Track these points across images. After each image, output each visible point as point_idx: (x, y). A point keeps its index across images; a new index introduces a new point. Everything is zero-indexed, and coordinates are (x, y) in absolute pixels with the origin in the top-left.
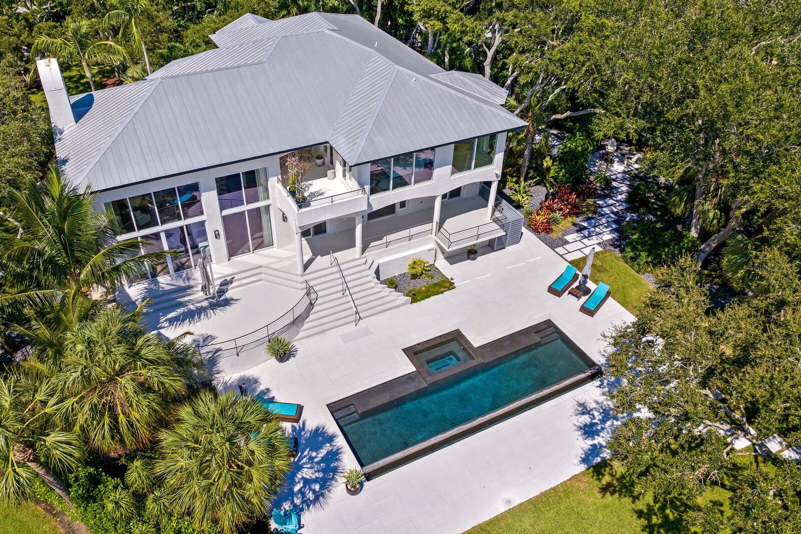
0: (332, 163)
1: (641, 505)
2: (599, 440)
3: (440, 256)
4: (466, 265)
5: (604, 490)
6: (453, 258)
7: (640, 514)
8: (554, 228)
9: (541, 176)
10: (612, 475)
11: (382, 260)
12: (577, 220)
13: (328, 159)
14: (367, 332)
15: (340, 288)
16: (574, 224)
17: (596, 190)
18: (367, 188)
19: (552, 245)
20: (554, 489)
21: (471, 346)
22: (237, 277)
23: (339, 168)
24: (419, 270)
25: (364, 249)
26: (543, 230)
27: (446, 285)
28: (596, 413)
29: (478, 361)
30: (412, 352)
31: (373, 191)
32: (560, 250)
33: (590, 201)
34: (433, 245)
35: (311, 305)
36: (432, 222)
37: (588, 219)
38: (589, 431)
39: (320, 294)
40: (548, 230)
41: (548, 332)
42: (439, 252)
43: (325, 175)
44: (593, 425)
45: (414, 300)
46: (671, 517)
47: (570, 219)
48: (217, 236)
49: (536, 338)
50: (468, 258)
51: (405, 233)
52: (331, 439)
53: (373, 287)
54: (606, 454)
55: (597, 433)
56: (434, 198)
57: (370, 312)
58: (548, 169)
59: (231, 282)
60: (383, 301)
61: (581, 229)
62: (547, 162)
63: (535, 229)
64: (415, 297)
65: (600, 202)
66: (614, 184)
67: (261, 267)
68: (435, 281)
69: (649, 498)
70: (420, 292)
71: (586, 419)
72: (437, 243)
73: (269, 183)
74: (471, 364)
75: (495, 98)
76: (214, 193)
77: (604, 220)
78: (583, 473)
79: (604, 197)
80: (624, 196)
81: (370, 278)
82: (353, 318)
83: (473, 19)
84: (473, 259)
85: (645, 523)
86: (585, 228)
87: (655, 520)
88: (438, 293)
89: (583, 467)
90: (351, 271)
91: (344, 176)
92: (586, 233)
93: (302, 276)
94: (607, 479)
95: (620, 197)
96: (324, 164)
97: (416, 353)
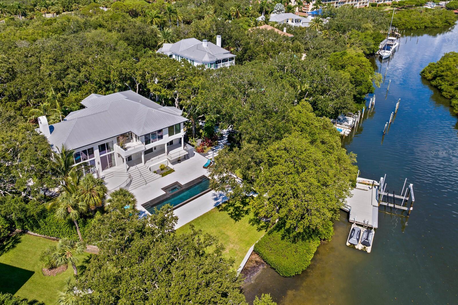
0: (132, 138)
1: (230, 212)
2: (218, 201)
3: (169, 163)
4: (178, 165)
5: (220, 211)
6: (173, 163)
7: (229, 214)
8: (204, 151)
9: (200, 135)
10: (222, 207)
11: (151, 166)
12: (212, 148)
13: (130, 137)
14: (149, 186)
15: (139, 175)
16: (211, 149)
17: (218, 138)
18: (144, 143)
19: (204, 156)
20: (207, 213)
21: (181, 185)
22: (106, 176)
23: (134, 139)
24: (163, 167)
25: (145, 163)
26: (201, 151)
27: (172, 171)
28: (218, 195)
29: (184, 188)
30: (164, 189)
31: (146, 144)
32: (207, 157)
33: (216, 142)
34: (166, 160)
35: (131, 181)
36: (165, 153)
37: (215, 147)
38: (216, 199)
39: (133, 177)
40: (203, 152)
41: (204, 178)
42: (169, 162)
43: (130, 142)
44: (217, 198)
45: (163, 176)
46: (237, 213)
47: (210, 148)
48: (99, 163)
49: (201, 180)
50: (178, 163)
51: (157, 157)
52: (144, 212)
53: (149, 174)
54: (221, 203)
55: (218, 199)
56: (165, 144)
57: (149, 181)
58: (202, 133)
59: (104, 178)
60: (153, 177)
61: (213, 150)
62: (201, 131)
63: (198, 152)
64: (163, 175)
65: (219, 141)
66: (224, 135)
67: (113, 172)
68: (169, 170)
69: (232, 210)
70: (164, 174)
71: (215, 197)
72: (168, 159)
73: (114, 146)
74: (182, 189)
75: (178, 113)
76: (98, 150)
77: (220, 147)
78: (214, 208)
79: (220, 140)
80: (227, 138)
81: (148, 171)
82: (145, 183)
83: (169, 91)
84: (180, 163)
85: (231, 215)
86: (214, 149)
87: (233, 214)
88: (170, 173)
89: (214, 207)
90: (141, 170)
91: (136, 141)
92: (215, 151)
93: (127, 173)
94: (220, 208)
95: (225, 139)
96: (129, 139)
97: (165, 189)
